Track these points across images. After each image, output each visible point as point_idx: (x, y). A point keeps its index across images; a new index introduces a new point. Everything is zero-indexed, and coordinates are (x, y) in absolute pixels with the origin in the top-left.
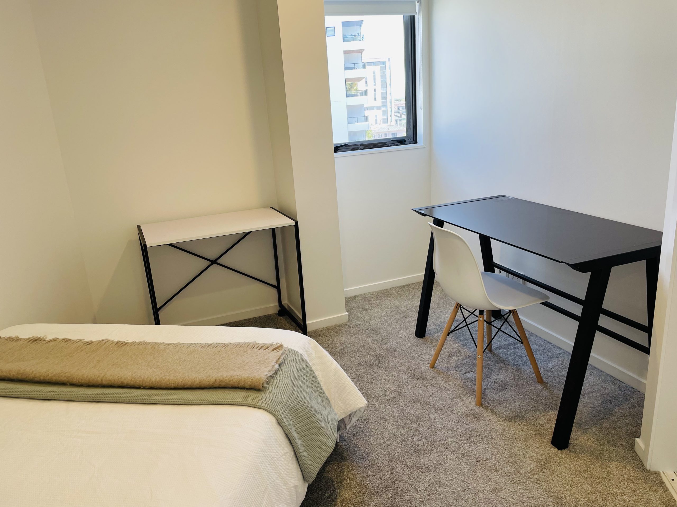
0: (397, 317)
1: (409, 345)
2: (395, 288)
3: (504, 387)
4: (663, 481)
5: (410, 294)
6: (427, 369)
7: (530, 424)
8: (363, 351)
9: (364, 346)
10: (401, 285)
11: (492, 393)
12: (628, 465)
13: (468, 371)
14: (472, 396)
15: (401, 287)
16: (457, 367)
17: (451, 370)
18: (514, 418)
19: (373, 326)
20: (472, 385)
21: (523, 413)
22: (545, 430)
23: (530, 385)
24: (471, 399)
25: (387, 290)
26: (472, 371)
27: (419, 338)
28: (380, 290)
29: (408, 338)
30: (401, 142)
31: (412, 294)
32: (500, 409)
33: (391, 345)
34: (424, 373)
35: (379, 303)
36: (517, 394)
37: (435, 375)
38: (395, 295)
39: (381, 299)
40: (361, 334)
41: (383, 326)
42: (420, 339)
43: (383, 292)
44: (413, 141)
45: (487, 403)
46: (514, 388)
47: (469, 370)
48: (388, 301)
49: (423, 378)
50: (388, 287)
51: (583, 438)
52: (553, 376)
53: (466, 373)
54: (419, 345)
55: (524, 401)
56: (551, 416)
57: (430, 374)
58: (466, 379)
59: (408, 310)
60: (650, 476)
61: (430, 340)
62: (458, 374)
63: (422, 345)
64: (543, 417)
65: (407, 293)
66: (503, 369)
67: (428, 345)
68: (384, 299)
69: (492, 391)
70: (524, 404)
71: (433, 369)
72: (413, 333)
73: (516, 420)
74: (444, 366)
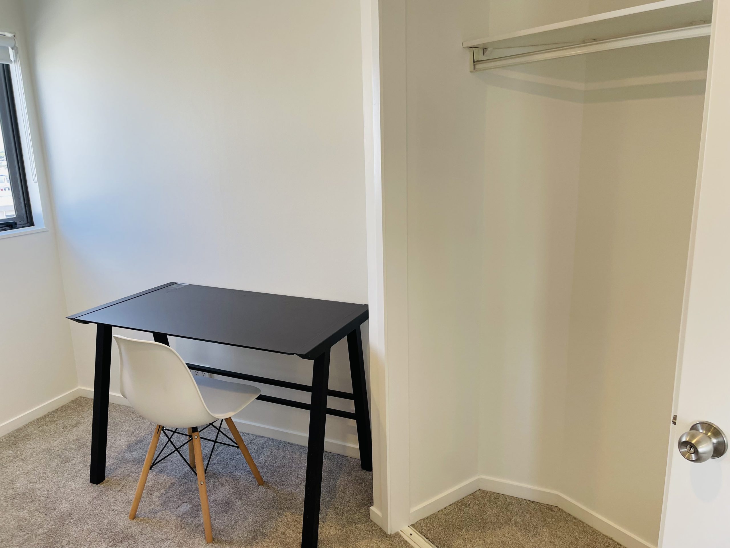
0: (53, 464)
1: (87, 499)
2: (31, 424)
3: (228, 505)
4: (405, 540)
5: (58, 427)
6: (127, 523)
7: (273, 538)
8: (21, 534)
9: (20, 526)
10: (38, 417)
11: (218, 519)
12: (374, 538)
13: (179, 504)
14: (198, 534)
15: (39, 420)
16: (163, 504)
17: (159, 512)
18: (254, 539)
19: (21, 491)
20: (192, 520)
21: (261, 529)
22: (289, 537)
23: (253, 492)
24: (198, 539)
25: (19, 430)
26: (184, 502)
27: (97, 484)
28: (9, 434)
29: (82, 490)
30: (10, 225)
31: (60, 426)
32: (235, 536)
33: (62, 509)
34: (126, 530)
35: (16, 453)
36: (245, 509)
37: (141, 527)
38: (36, 434)
39: (16, 447)
40: (7, 510)
41: (36, 486)
42: (99, 485)
43: (14, 435)
44: (28, 223)
45: (219, 534)
46: (238, 503)
47: (180, 502)
48: (28, 446)
49: (127, 537)
50: (20, 425)
51: (326, 529)
52: (269, 471)
53: (178, 507)
54: (103, 494)
55: (255, 514)
56: (287, 519)
57: (135, 528)
58: (182, 515)
59: (65, 449)
60: (394, 541)
61: (114, 482)
62: (169, 513)
63: (106, 492)
64: (281, 524)
65: (52, 426)
66: (217, 484)
67: (114, 490)
68: (20, 444)
69: (217, 517)
70: (257, 518)
71: (135, 520)
72: (87, 480)
73: (258, 541)
74: (148, 510)
